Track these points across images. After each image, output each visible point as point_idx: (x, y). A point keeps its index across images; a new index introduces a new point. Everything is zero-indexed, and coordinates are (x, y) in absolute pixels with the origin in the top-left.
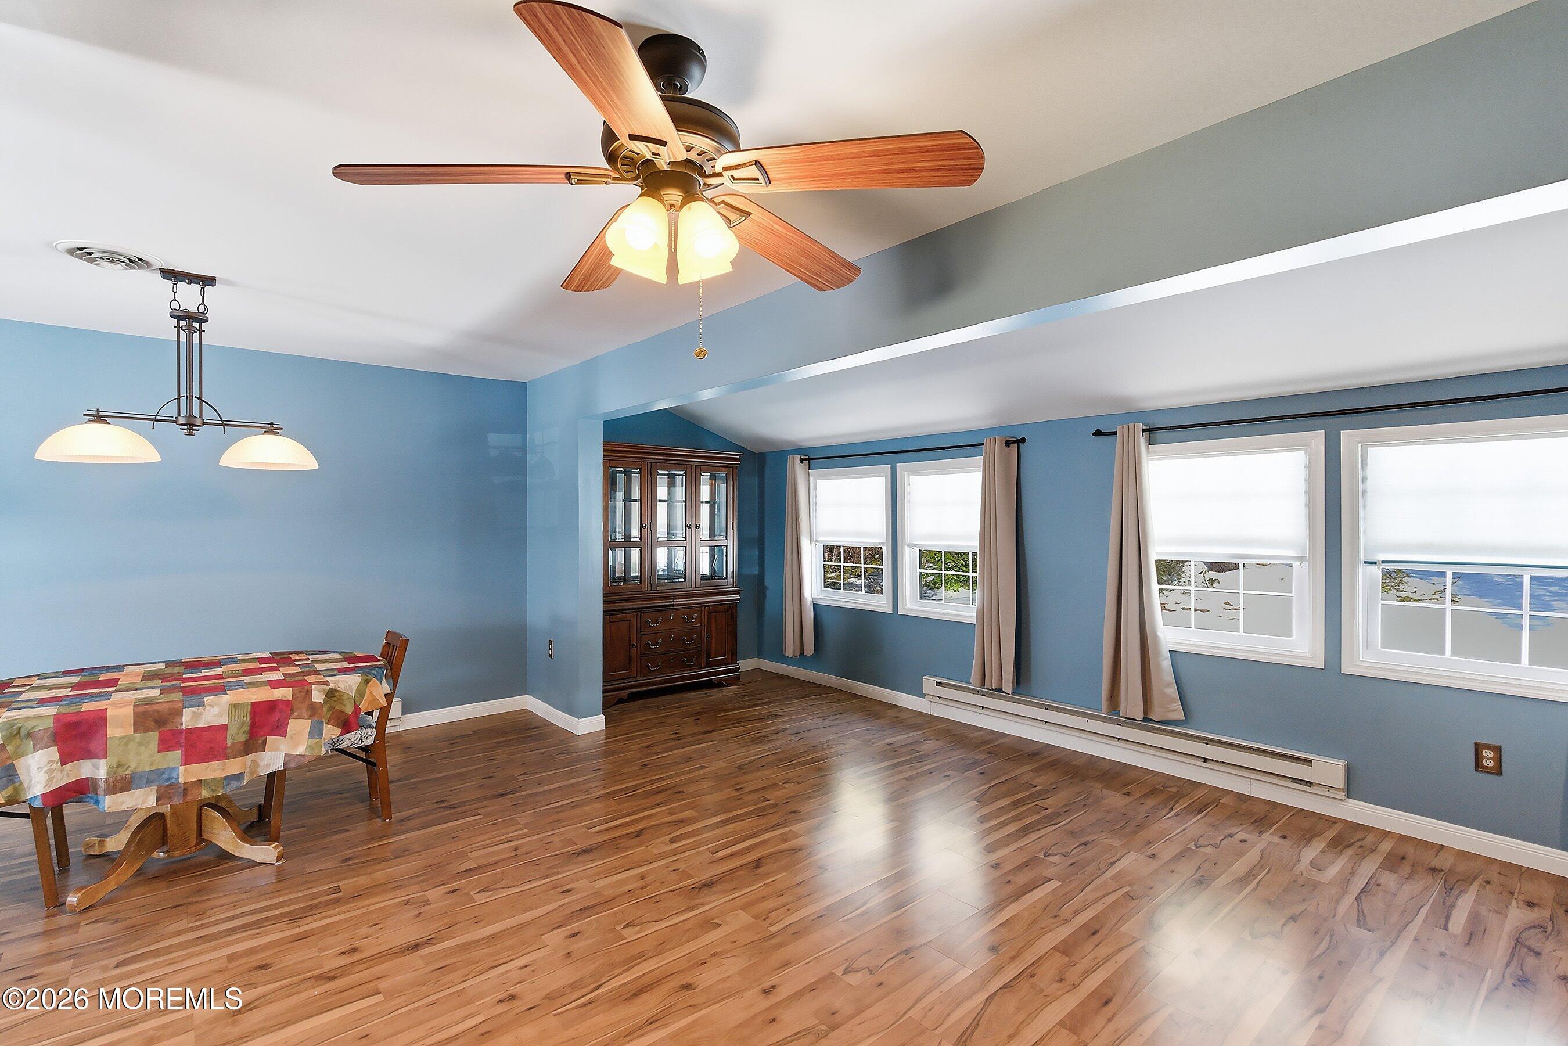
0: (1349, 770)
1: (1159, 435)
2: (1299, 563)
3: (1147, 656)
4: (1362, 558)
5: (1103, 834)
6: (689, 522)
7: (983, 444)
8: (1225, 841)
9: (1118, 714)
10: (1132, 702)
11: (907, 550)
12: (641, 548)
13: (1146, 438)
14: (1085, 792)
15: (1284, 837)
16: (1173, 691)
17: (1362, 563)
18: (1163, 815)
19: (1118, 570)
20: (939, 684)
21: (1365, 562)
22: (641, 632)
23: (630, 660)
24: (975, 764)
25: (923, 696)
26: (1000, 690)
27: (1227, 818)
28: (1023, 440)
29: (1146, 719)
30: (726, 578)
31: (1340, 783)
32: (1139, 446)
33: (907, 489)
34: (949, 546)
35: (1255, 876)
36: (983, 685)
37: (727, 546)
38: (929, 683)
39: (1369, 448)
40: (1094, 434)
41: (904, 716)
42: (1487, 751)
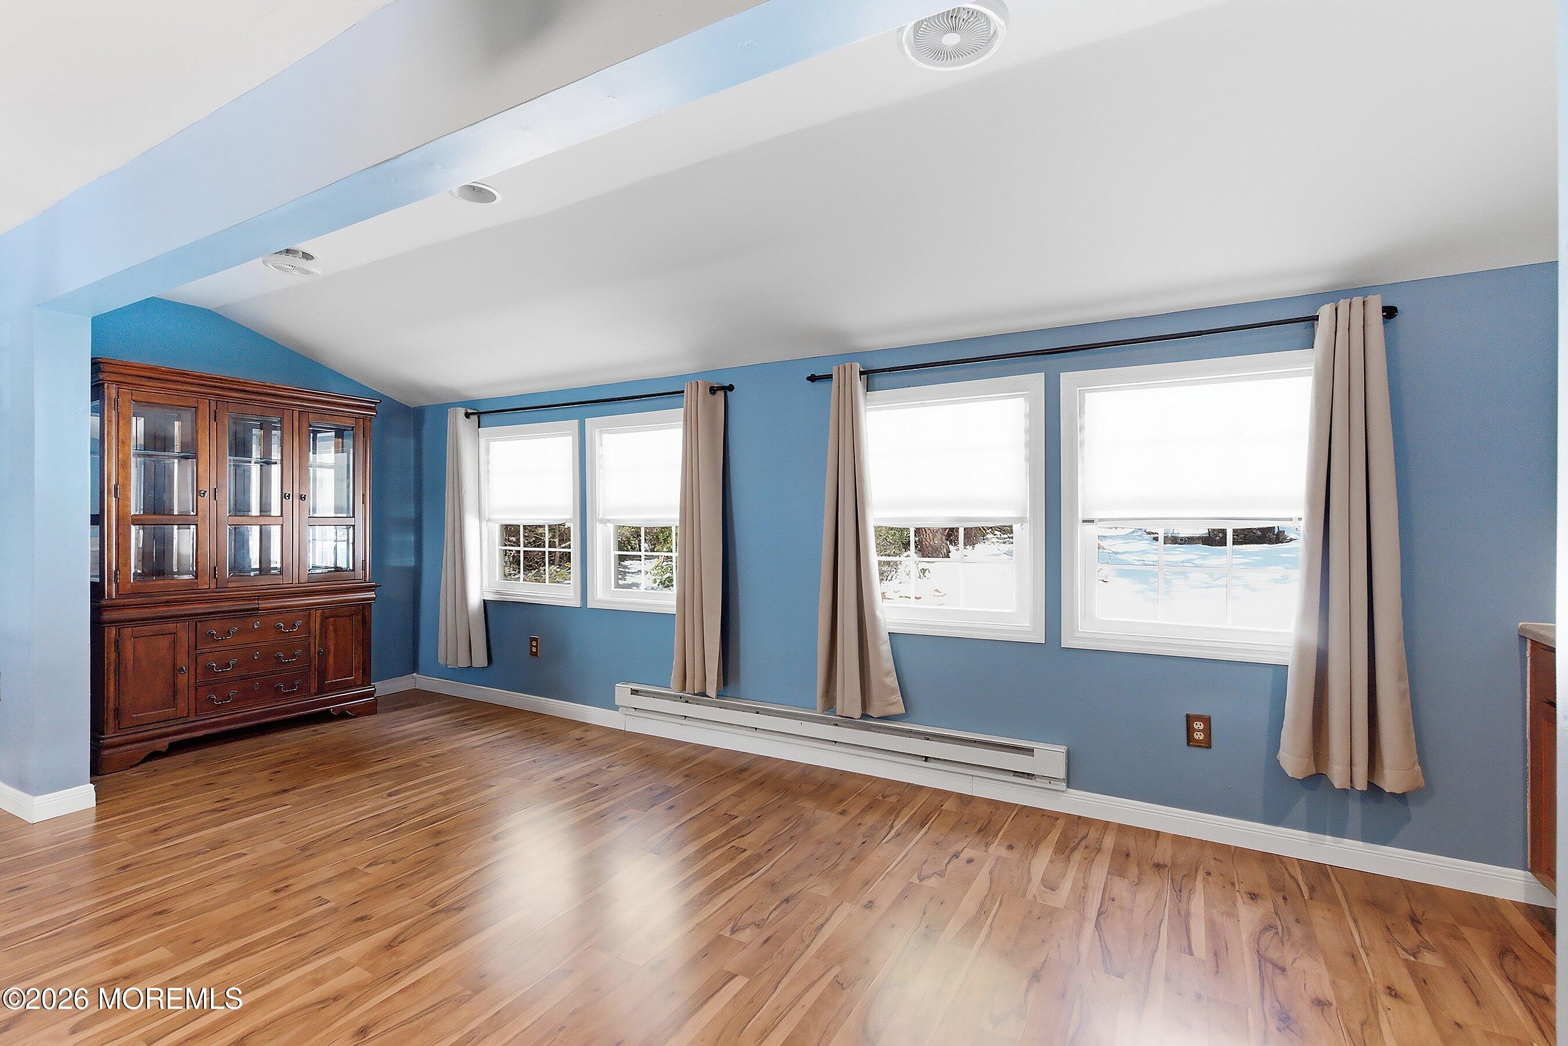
0: (1069, 755)
1: (878, 379)
2: (1019, 525)
3: (865, 639)
4: (1080, 518)
5: (812, 878)
6: (288, 490)
7: (683, 392)
8: (950, 866)
9: (834, 713)
10: (849, 699)
11: (599, 527)
12: (196, 525)
13: (864, 383)
14: (795, 816)
15: (1010, 847)
16: (892, 681)
17: (1081, 521)
18: (882, 837)
19: (833, 539)
20: (634, 692)
21: (1083, 521)
22: (196, 649)
23: (175, 692)
24: (668, 792)
25: (616, 708)
26: (703, 694)
27: (951, 830)
28: (731, 388)
29: (865, 716)
30: (354, 570)
31: (1062, 774)
32: (856, 390)
33: (599, 450)
34: (649, 520)
35: (986, 913)
36: (684, 689)
37: (354, 526)
38: (622, 692)
39: (1086, 394)
40: (808, 379)
41: (590, 735)
42: (1198, 723)
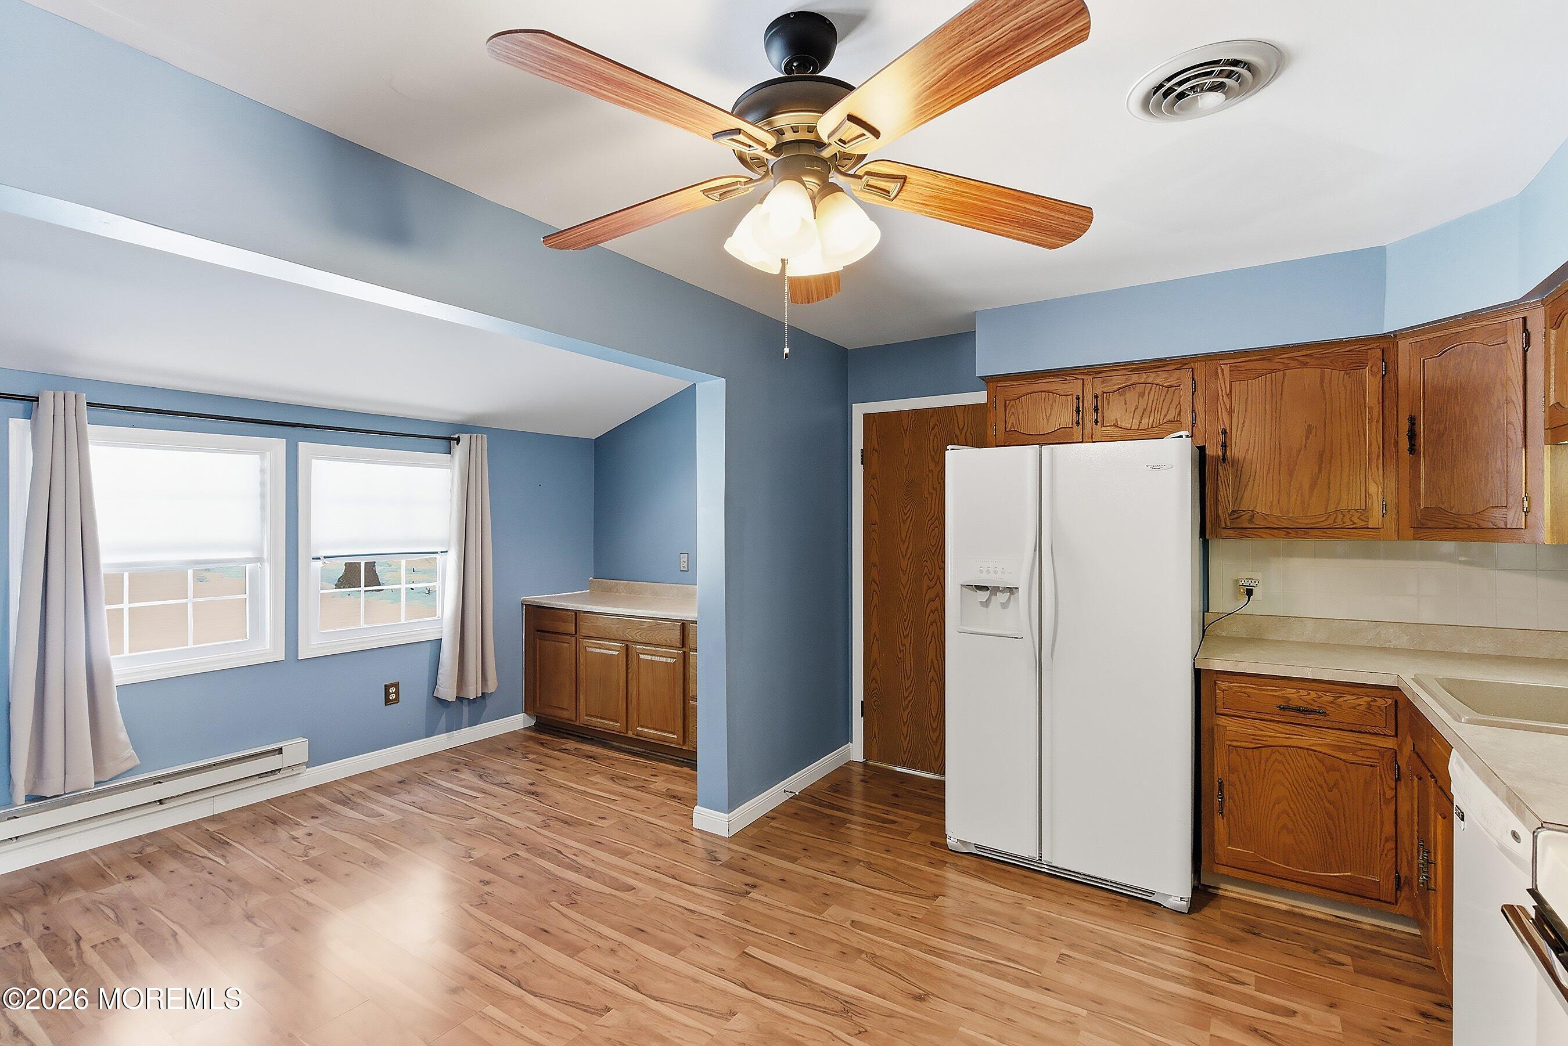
4: (311, 553)
13: (90, 413)
17: (311, 559)
31: (307, 756)
32: (83, 418)
42: (392, 688)
